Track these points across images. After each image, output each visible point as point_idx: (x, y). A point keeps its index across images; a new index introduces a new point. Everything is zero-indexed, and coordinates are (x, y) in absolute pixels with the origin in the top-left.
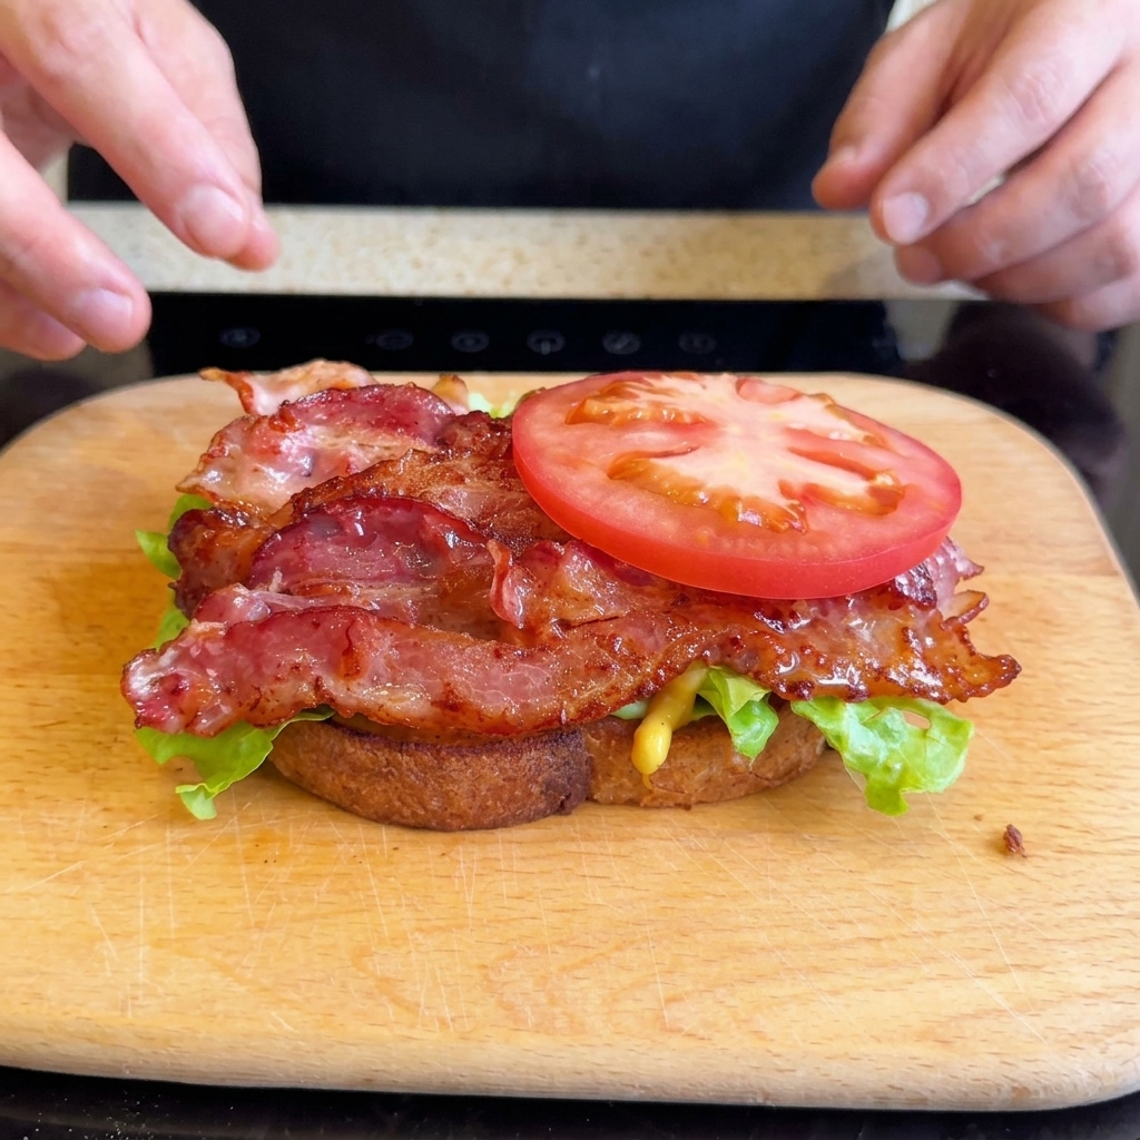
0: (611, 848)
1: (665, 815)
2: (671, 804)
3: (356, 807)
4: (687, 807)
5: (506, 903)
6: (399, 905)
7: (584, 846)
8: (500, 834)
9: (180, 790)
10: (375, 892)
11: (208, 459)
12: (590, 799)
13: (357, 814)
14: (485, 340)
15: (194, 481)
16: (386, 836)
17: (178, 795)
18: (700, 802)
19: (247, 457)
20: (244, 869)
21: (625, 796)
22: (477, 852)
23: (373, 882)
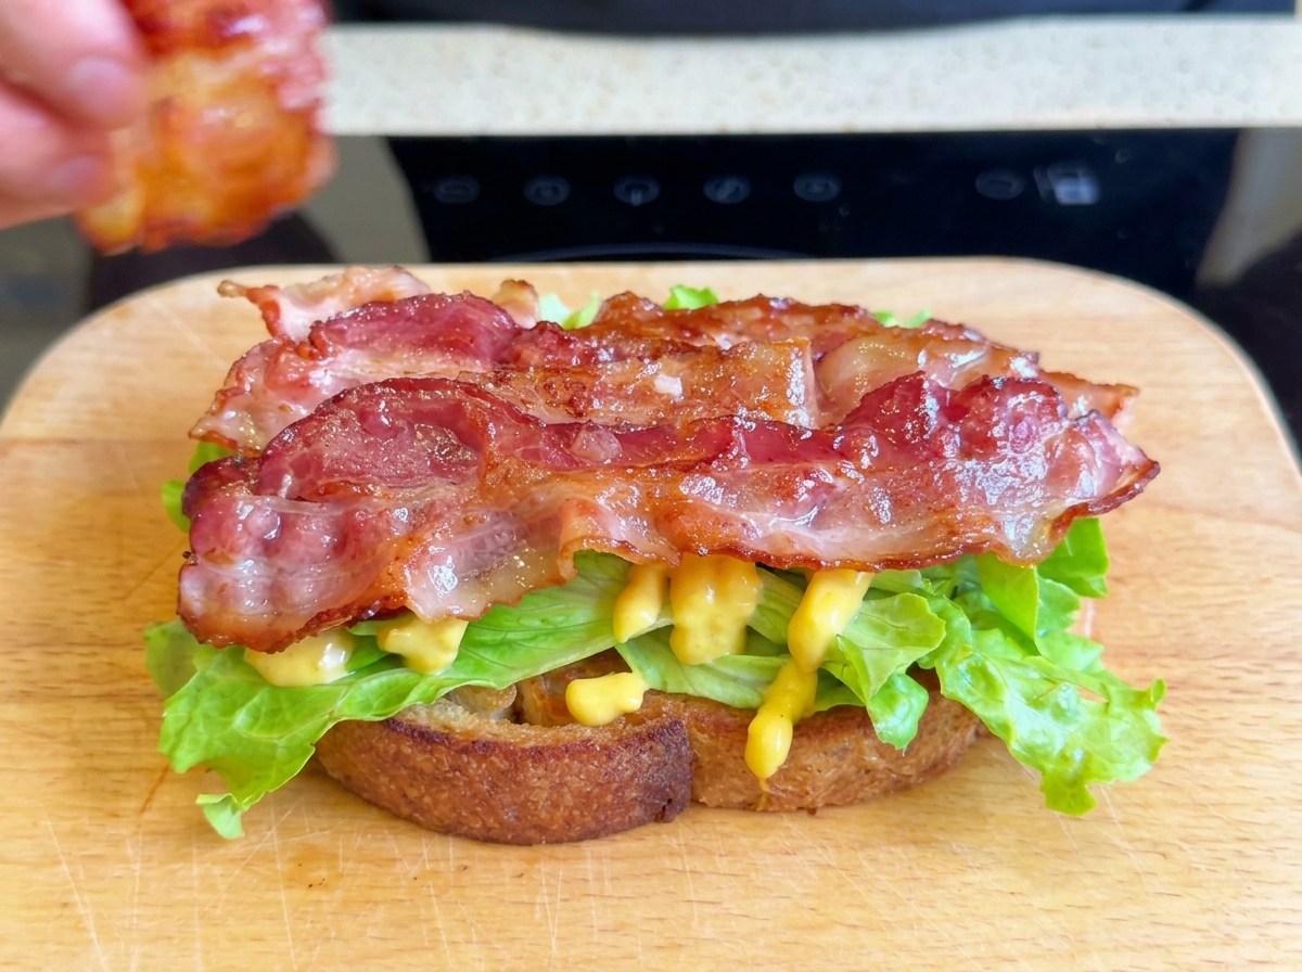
0: (722, 864)
1: (786, 821)
2: (794, 808)
3: (417, 815)
4: (812, 811)
5: (596, 938)
6: (469, 942)
7: (689, 863)
8: (589, 848)
9: (202, 800)
10: (439, 924)
11: (225, 397)
12: (695, 801)
13: (418, 824)
14: (564, 192)
15: (210, 424)
16: (452, 851)
17: (200, 808)
18: (829, 805)
19: (271, 393)
20: (283, 896)
21: (738, 798)
22: (562, 870)
23: (436, 910)
